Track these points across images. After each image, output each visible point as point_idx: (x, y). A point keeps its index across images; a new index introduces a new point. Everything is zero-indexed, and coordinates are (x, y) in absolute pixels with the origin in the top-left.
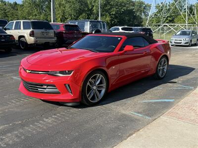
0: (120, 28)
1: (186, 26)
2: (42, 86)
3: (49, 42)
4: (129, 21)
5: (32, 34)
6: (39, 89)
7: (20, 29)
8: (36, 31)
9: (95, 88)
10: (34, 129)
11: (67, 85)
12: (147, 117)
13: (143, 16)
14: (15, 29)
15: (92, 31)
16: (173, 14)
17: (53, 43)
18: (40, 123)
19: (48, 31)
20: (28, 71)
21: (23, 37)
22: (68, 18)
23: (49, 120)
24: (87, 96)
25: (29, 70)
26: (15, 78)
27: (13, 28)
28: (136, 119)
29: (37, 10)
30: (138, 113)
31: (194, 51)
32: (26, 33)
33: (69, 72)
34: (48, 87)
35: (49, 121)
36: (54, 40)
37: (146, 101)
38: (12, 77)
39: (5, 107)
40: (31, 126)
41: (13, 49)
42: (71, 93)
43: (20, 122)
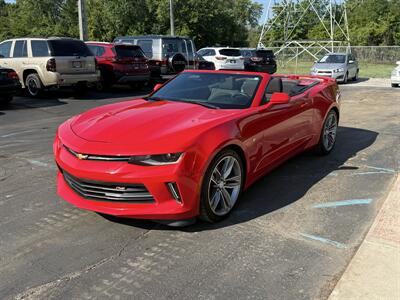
0: (217, 50)
1: (330, 44)
2: (114, 187)
3: (85, 82)
4: (225, 35)
5: (51, 66)
6: (107, 194)
7: (26, 55)
8: (59, 60)
9: (221, 185)
10: (116, 292)
11: (170, 184)
12: (339, 245)
13: (248, 27)
14: (15, 56)
15: (168, 57)
16: (304, 23)
17: (93, 83)
18: (124, 274)
19: (82, 58)
20: (81, 156)
21: (34, 71)
22: (108, 31)
23: (141, 264)
24: (210, 203)
25: (84, 154)
26: (33, 162)
27: (12, 55)
28: (320, 251)
29: (47, 16)
30: (317, 234)
31: (358, 93)
32: (39, 64)
33: (174, 157)
34: (128, 190)
35: (142, 266)
36: (96, 76)
37: (320, 206)
38: (29, 160)
39: (34, 235)
40: (106, 282)
41: (14, 98)
42: (179, 200)
43: (78, 274)
